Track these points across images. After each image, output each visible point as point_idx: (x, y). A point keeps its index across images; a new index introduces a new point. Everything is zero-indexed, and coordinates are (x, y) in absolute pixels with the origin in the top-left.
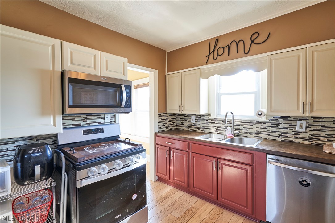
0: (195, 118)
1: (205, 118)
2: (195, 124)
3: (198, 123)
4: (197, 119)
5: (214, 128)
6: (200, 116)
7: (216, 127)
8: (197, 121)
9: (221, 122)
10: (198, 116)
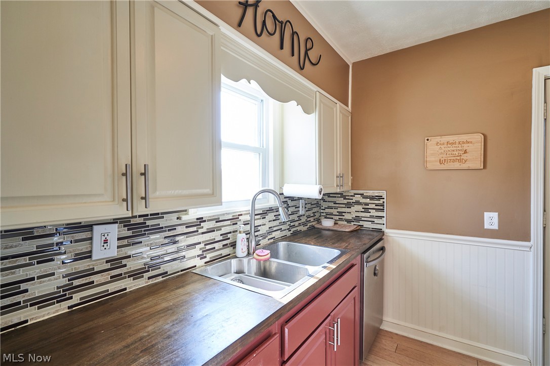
0: (114, 231)
1: (162, 223)
2: (116, 262)
3: (130, 251)
4: (130, 233)
5: (197, 251)
6: (141, 220)
7: (202, 245)
8: (125, 242)
9: (212, 225)
10: (133, 221)
